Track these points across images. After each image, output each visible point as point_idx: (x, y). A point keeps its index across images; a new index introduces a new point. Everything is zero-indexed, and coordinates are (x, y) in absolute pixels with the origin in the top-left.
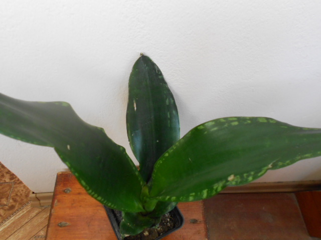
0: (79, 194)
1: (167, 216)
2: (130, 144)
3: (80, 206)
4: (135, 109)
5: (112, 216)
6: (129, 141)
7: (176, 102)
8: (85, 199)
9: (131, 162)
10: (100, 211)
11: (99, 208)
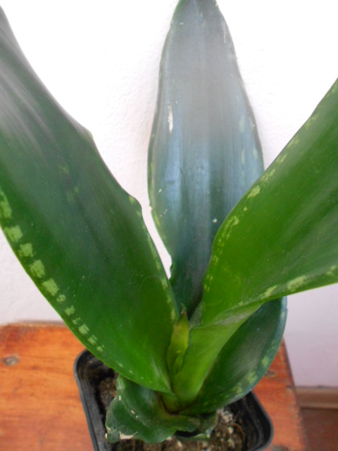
0: (35, 368)
1: (227, 420)
2: (152, 212)
3: (32, 395)
4: (171, 127)
5: (95, 407)
6: (151, 205)
7: (260, 130)
8: (46, 380)
9: (151, 246)
10: (71, 409)
11: (71, 402)
